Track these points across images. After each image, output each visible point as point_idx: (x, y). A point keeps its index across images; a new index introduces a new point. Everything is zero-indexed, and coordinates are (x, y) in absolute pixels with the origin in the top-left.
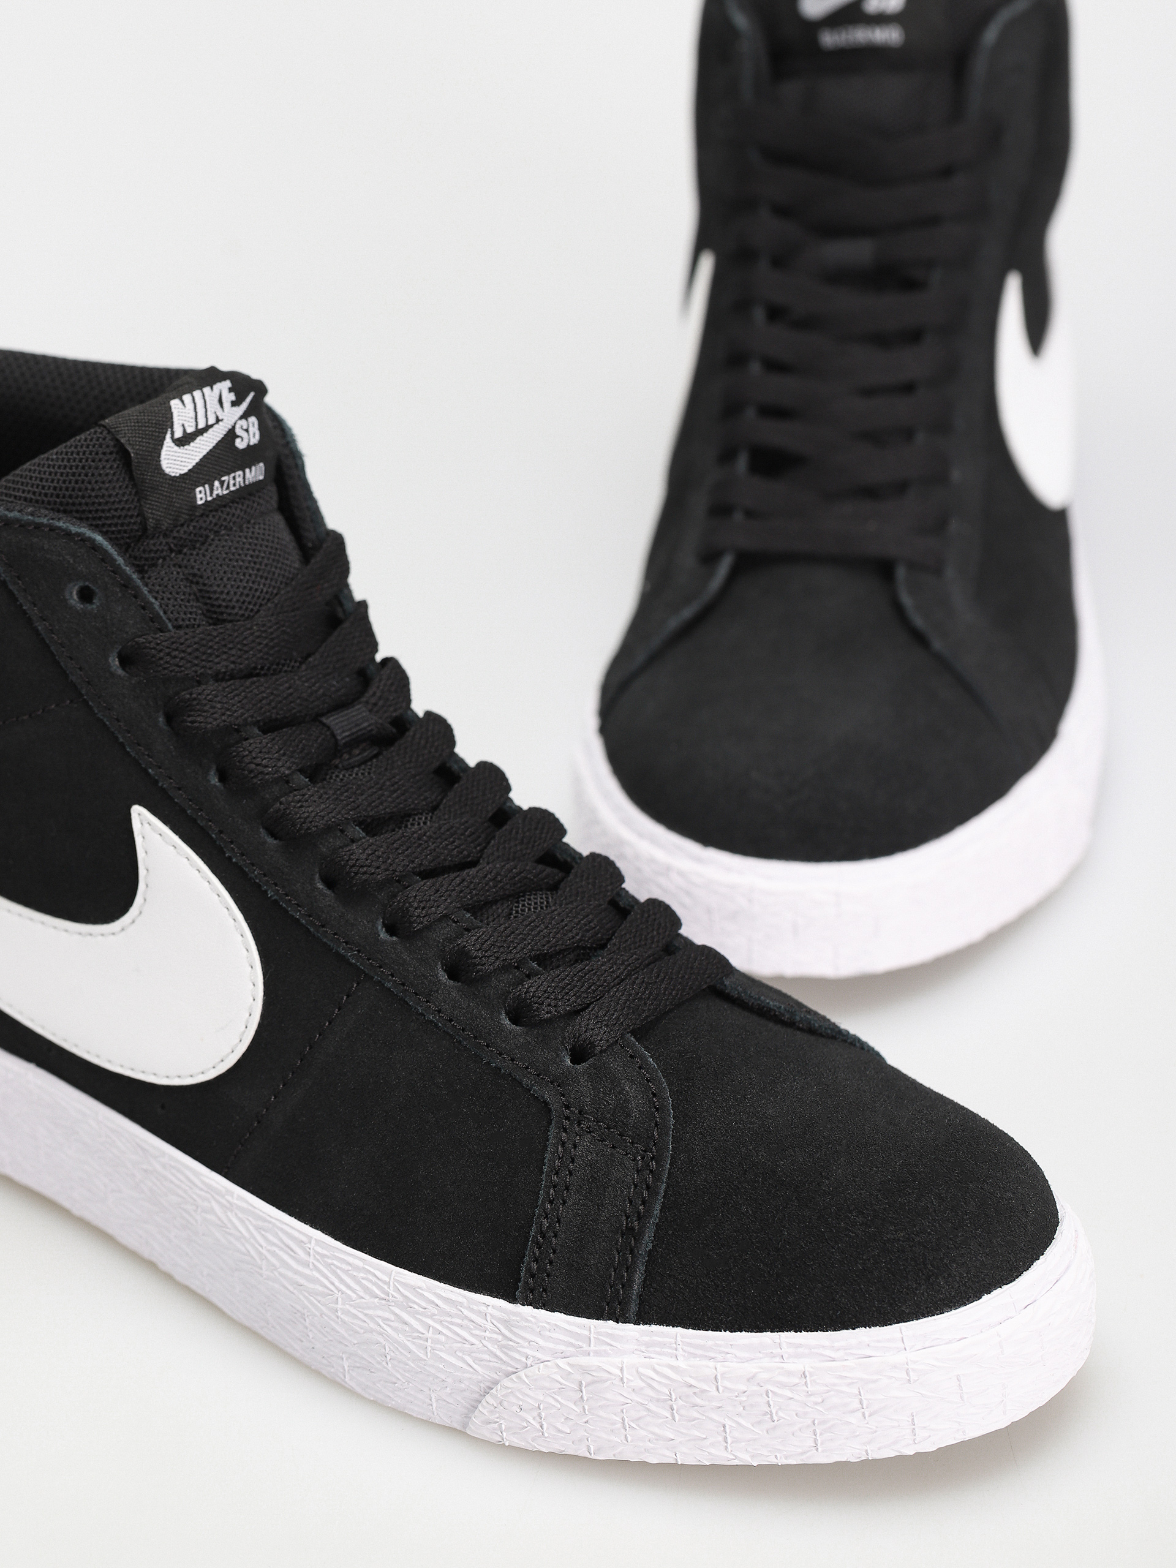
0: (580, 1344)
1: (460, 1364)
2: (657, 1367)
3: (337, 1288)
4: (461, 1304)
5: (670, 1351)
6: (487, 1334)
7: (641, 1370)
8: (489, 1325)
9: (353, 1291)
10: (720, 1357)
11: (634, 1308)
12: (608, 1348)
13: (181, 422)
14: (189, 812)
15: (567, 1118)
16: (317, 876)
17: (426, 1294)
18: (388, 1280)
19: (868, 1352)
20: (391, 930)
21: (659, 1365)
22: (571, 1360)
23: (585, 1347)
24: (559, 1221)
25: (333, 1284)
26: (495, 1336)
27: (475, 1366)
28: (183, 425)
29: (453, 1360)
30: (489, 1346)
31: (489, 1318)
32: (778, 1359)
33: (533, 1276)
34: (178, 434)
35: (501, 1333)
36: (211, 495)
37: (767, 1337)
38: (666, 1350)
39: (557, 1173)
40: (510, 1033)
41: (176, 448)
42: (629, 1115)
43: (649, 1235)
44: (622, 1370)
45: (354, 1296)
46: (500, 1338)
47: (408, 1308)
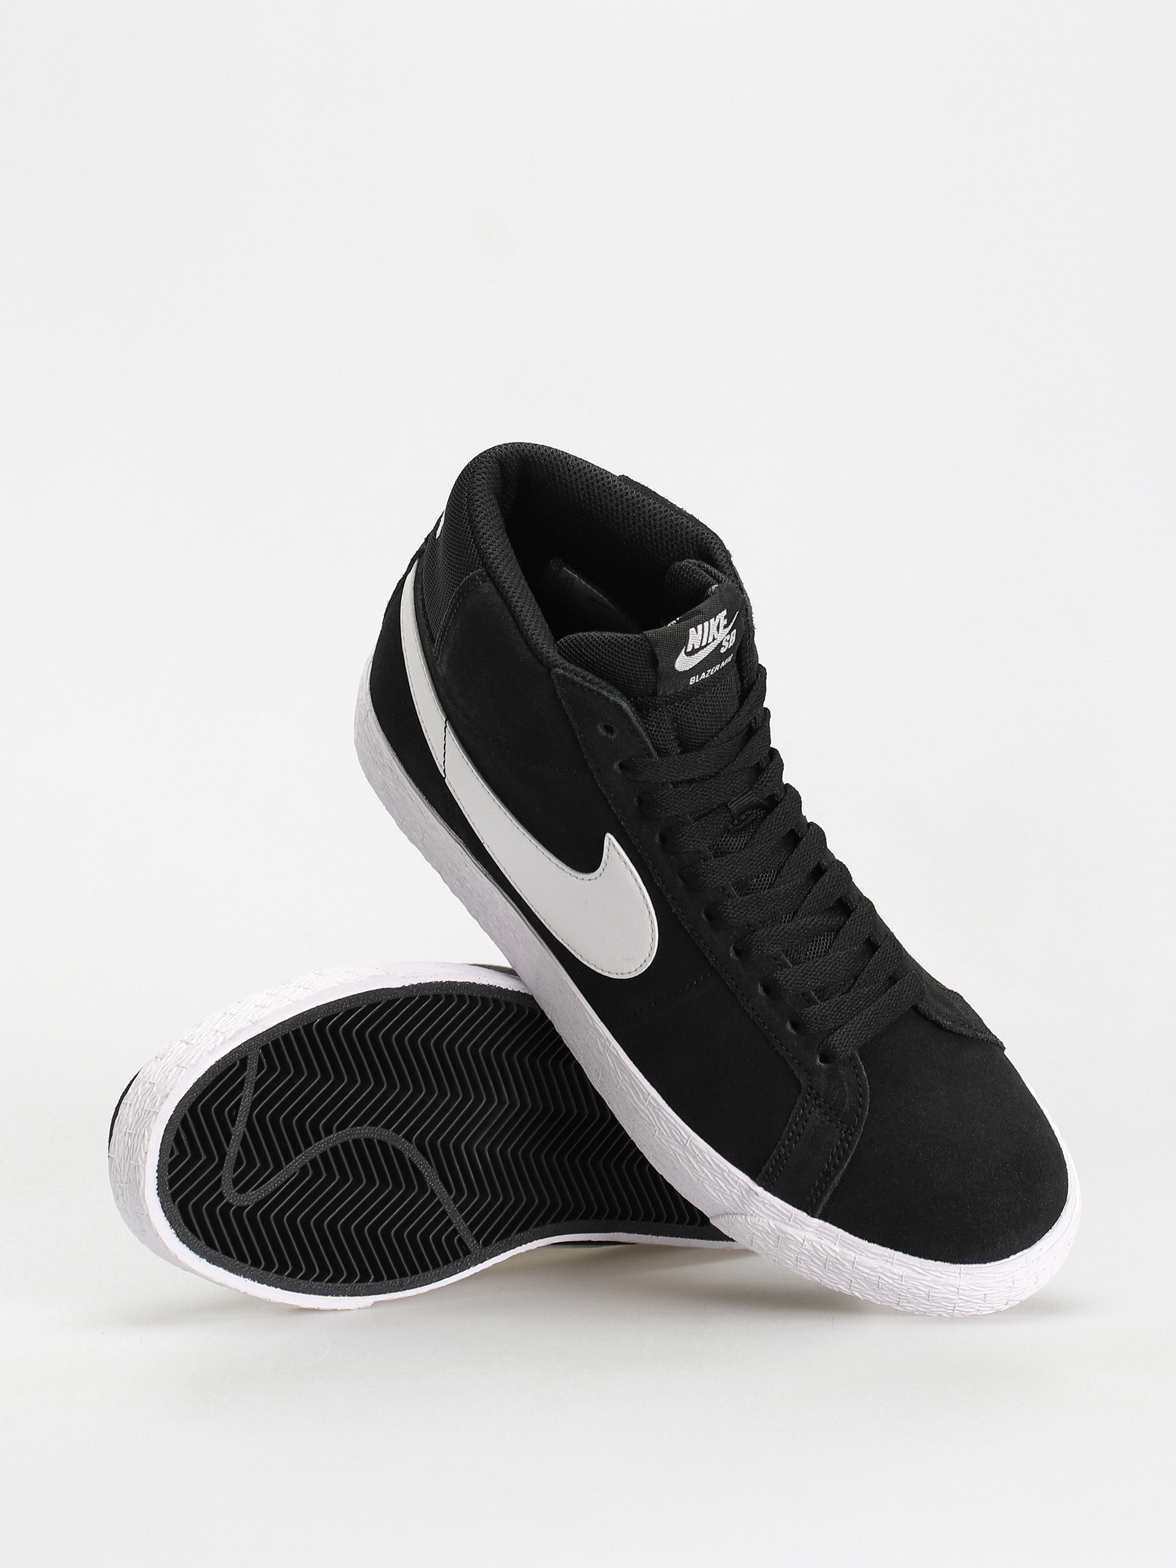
0: (785, 1218)
1: (716, 1196)
2: (823, 1245)
3: (657, 1125)
4: (725, 1171)
5: (833, 1240)
6: (735, 1191)
7: (814, 1243)
8: (737, 1187)
9: (666, 1132)
10: (859, 1253)
11: (819, 1212)
12: (799, 1226)
13: (693, 643)
14: (639, 851)
15: (809, 1095)
16: (702, 912)
17: (706, 1156)
18: (687, 1138)
19: (940, 1275)
20: (738, 953)
21: (825, 1245)
22: (776, 1222)
23: (787, 1221)
24: (790, 1152)
25: (656, 1122)
26: (738, 1193)
27: (724, 1200)
28: (693, 645)
29: (713, 1193)
30: (734, 1197)
31: (738, 1184)
32: (889, 1264)
33: (768, 1174)
34: (689, 649)
35: (742, 1194)
36: (699, 679)
37: (888, 1251)
38: (830, 1238)
39: (795, 1125)
40: (790, 1035)
41: (686, 657)
42: (844, 1106)
43: (838, 1178)
44: (804, 1240)
45: (665, 1134)
46: (741, 1196)
47: (694, 1157)
